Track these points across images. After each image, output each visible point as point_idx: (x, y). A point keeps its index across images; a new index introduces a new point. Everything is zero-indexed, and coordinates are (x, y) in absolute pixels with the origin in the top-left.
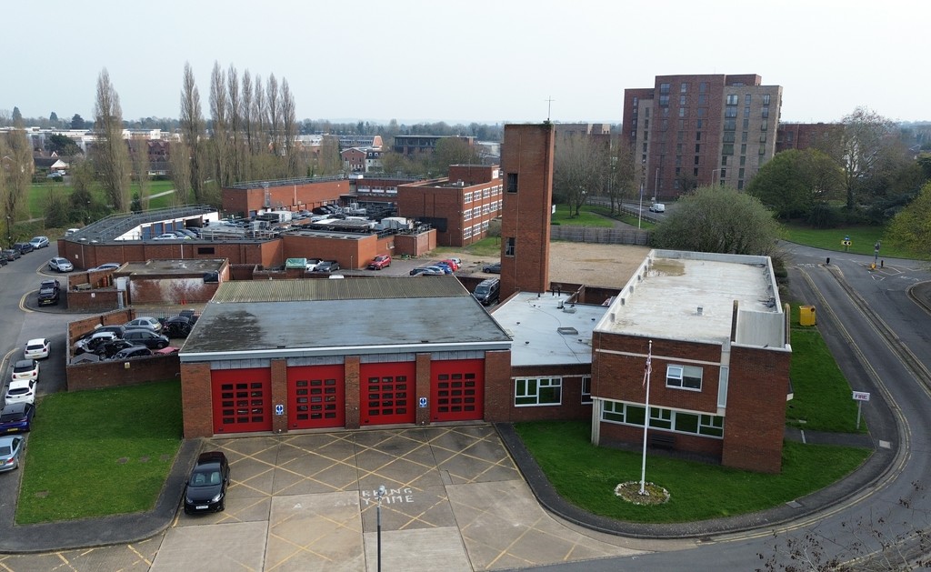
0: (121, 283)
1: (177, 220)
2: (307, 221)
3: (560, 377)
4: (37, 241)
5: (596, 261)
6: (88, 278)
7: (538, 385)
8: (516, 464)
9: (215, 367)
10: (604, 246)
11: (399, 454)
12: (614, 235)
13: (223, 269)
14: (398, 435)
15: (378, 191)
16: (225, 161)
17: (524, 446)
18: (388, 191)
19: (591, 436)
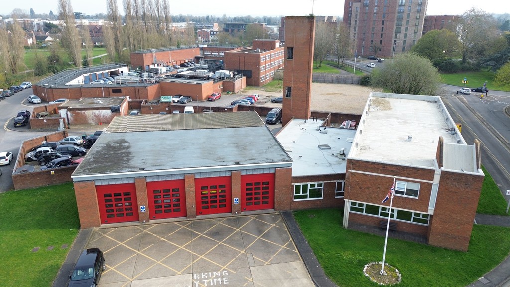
0: (63, 112)
1: (104, 72)
2: (175, 72)
3: (322, 183)
4: (25, 84)
5: (333, 94)
6: (46, 109)
7: (309, 188)
8: (297, 248)
9: (98, 184)
10: (336, 85)
11: (220, 240)
12: (341, 79)
13: (123, 104)
14: (221, 223)
15: (215, 54)
16: (133, 37)
17: (301, 231)
18: (220, 54)
19: (343, 222)
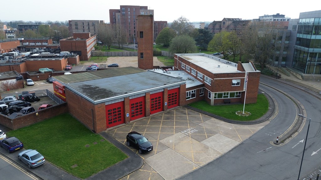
3: (195, 90)
7: (191, 93)
9: (107, 104)
11: (173, 120)
14: (164, 115)
15: (32, 44)
17: (200, 110)
19: (210, 103)
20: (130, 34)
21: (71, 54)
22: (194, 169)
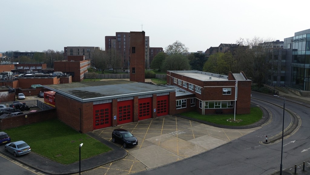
2: (17, 75)
3: (186, 99)
7: (181, 102)
9: (94, 104)
15: (27, 68)
19: (202, 113)
20: (125, 60)
21: (63, 74)
22: (178, 160)
